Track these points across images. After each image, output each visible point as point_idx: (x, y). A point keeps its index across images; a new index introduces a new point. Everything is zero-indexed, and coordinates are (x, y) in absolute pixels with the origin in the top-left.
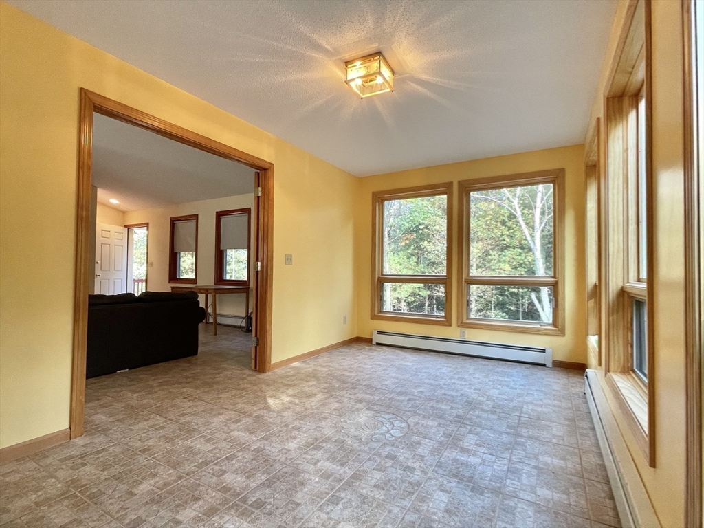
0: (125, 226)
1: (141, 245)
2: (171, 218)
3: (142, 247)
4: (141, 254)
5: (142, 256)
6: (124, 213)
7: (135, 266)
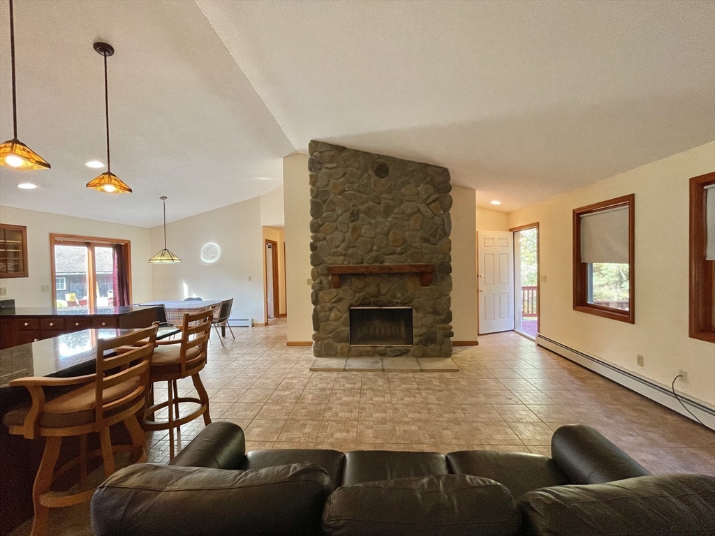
0: (510, 230)
1: (530, 245)
2: (574, 211)
3: (531, 246)
4: (531, 252)
5: (532, 254)
6: (508, 214)
7: (523, 265)
